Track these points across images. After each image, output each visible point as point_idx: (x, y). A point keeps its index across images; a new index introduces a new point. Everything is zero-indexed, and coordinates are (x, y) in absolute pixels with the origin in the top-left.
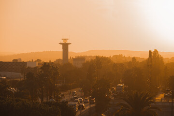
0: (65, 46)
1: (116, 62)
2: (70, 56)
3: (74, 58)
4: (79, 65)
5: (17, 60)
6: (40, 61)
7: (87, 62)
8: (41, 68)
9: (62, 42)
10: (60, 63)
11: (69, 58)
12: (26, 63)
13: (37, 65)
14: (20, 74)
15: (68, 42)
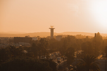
0: (52, 30)
1: (78, 38)
2: (54, 35)
3: (57, 36)
4: (59, 40)
5: (27, 36)
6: (39, 37)
7: (63, 38)
8: (39, 41)
9: (51, 28)
10: (49, 38)
11: (54, 36)
12: (32, 38)
13: (37, 39)
14: (29, 44)
15: (53, 28)
